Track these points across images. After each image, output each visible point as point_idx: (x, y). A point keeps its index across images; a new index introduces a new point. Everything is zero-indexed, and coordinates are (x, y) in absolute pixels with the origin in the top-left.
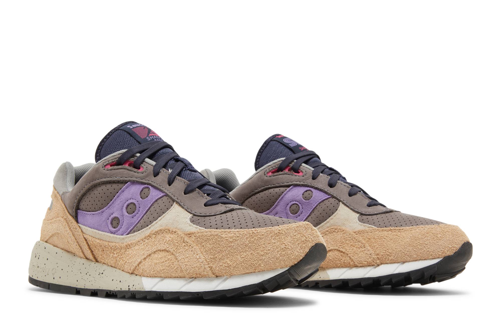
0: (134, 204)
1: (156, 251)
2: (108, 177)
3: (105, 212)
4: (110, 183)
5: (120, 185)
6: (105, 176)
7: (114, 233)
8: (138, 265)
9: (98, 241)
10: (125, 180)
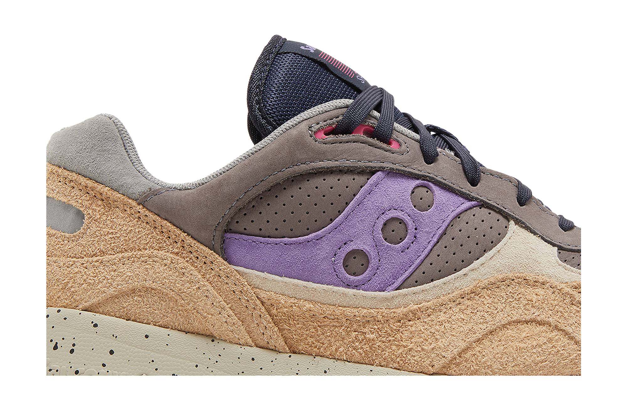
0: (401, 221)
1: (509, 323)
2: (330, 158)
3: (324, 239)
4: (331, 173)
5: (360, 179)
6: (322, 155)
7: (356, 287)
8: (460, 355)
9: (308, 305)
10: (371, 167)
